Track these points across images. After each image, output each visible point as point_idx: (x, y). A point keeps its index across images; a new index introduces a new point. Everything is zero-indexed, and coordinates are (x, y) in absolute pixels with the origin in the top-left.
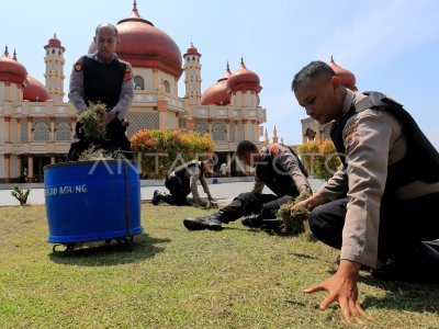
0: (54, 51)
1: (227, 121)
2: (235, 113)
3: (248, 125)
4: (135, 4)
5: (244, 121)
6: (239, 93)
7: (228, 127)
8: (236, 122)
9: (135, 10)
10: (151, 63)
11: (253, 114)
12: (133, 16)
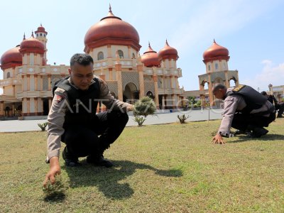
0: (41, 35)
1: (162, 76)
2: (166, 72)
3: (173, 79)
4: (110, 8)
5: (171, 77)
6: (167, 60)
7: (162, 80)
8: (166, 77)
9: (111, 11)
10: (127, 43)
11: (176, 72)
12: (109, 15)
